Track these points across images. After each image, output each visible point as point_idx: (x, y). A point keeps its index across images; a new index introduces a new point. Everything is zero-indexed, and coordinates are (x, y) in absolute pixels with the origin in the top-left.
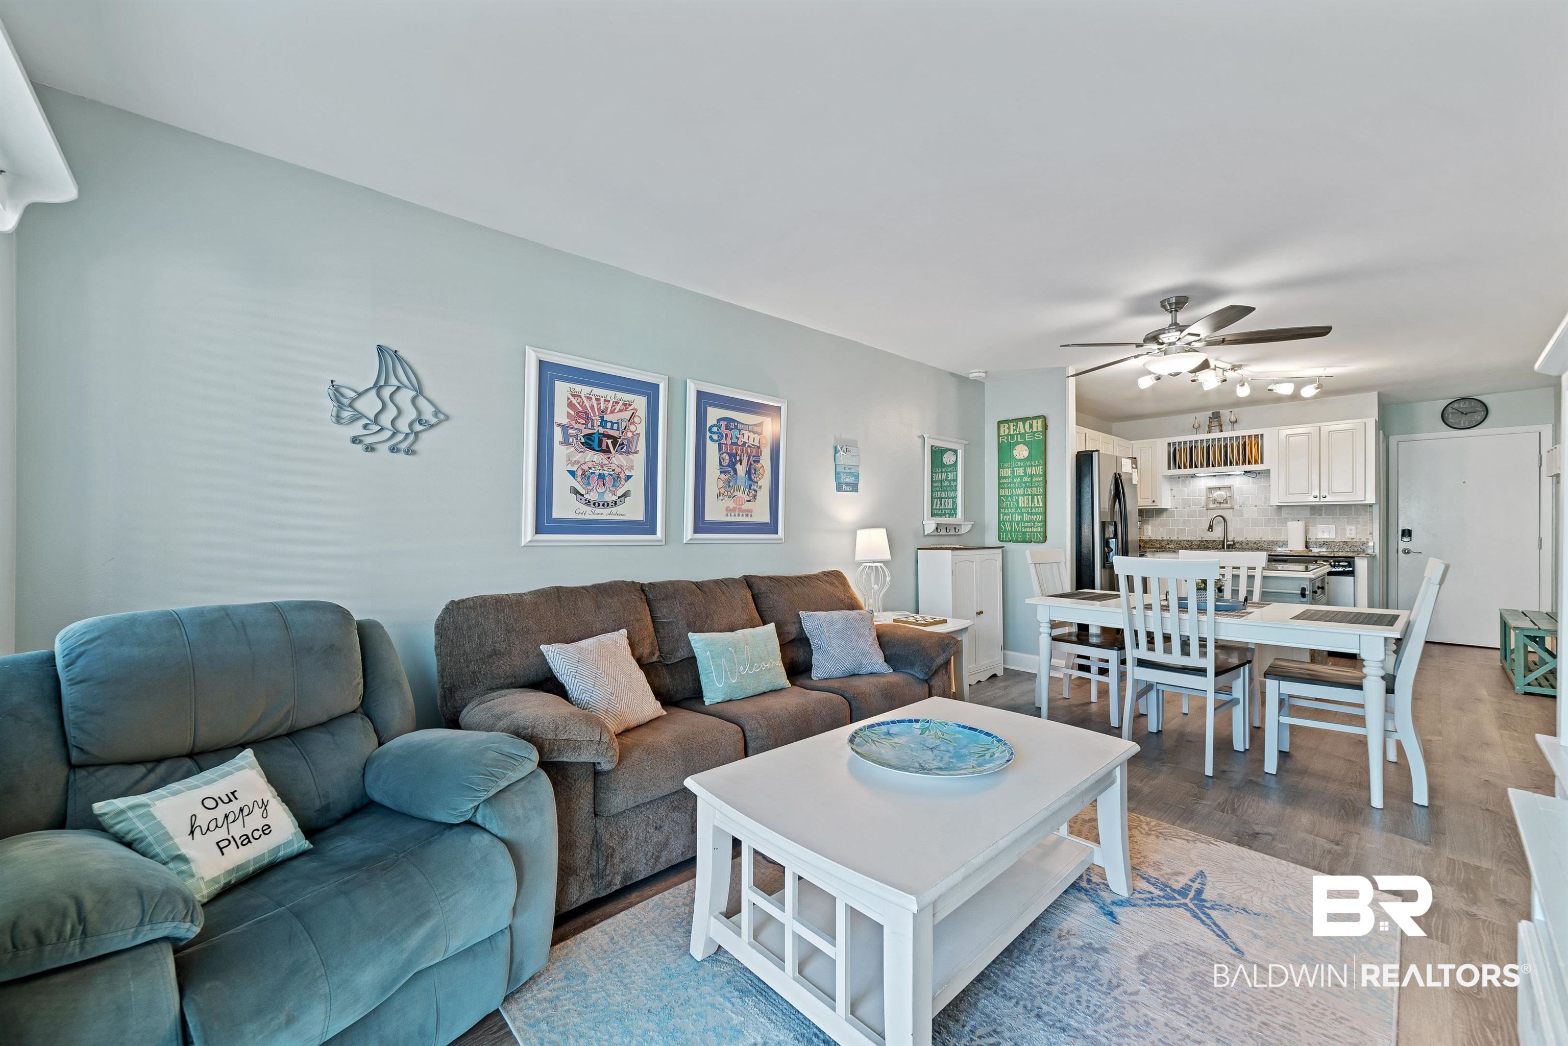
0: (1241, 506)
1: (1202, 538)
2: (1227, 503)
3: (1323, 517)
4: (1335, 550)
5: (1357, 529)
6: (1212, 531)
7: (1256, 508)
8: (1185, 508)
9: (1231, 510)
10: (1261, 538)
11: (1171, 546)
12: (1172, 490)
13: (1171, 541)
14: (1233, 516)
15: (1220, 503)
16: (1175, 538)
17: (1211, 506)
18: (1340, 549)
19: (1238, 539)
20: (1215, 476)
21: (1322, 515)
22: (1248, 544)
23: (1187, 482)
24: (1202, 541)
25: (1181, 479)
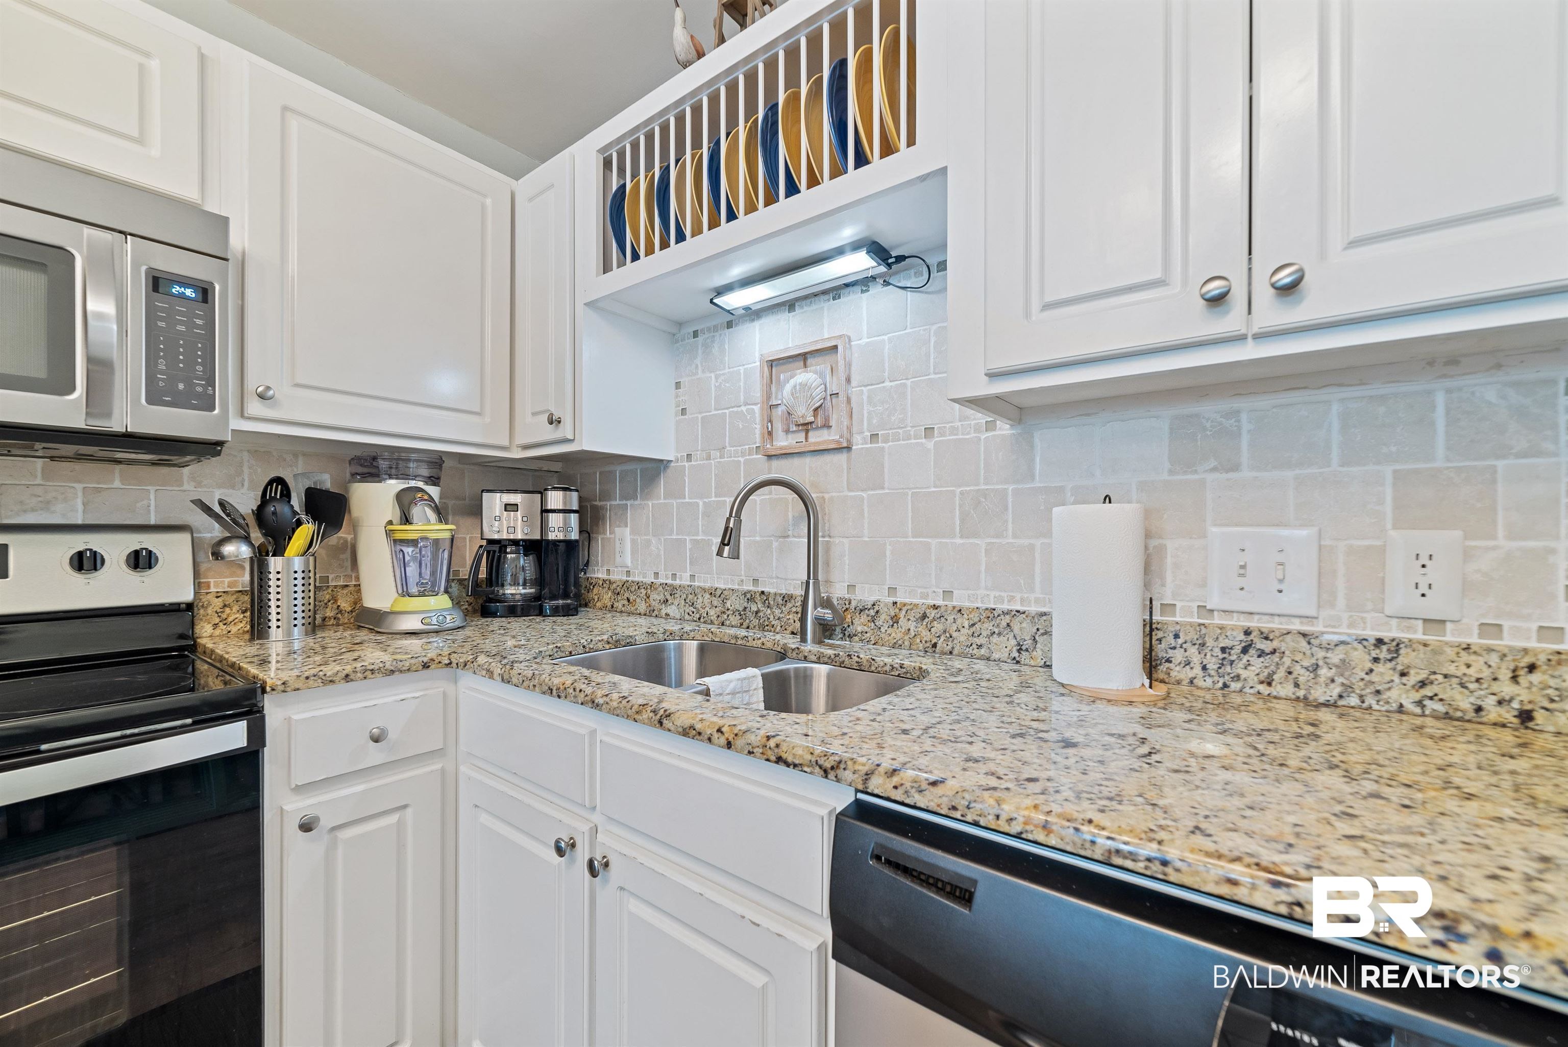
0: (874, 437)
1: (756, 581)
2: (827, 426)
3: (1246, 474)
4: (1320, 694)
5: (1467, 555)
6: (735, 556)
7: (930, 444)
8: (709, 458)
9: (842, 457)
10: (948, 594)
11: (672, 610)
12: (678, 385)
13: (673, 590)
14: (849, 490)
15: (806, 427)
16: (684, 580)
17: (783, 442)
18: (1348, 688)
19: (866, 595)
20: (790, 305)
21: (1236, 468)
22: (895, 620)
23: (715, 350)
24: (751, 599)
25: (700, 339)
